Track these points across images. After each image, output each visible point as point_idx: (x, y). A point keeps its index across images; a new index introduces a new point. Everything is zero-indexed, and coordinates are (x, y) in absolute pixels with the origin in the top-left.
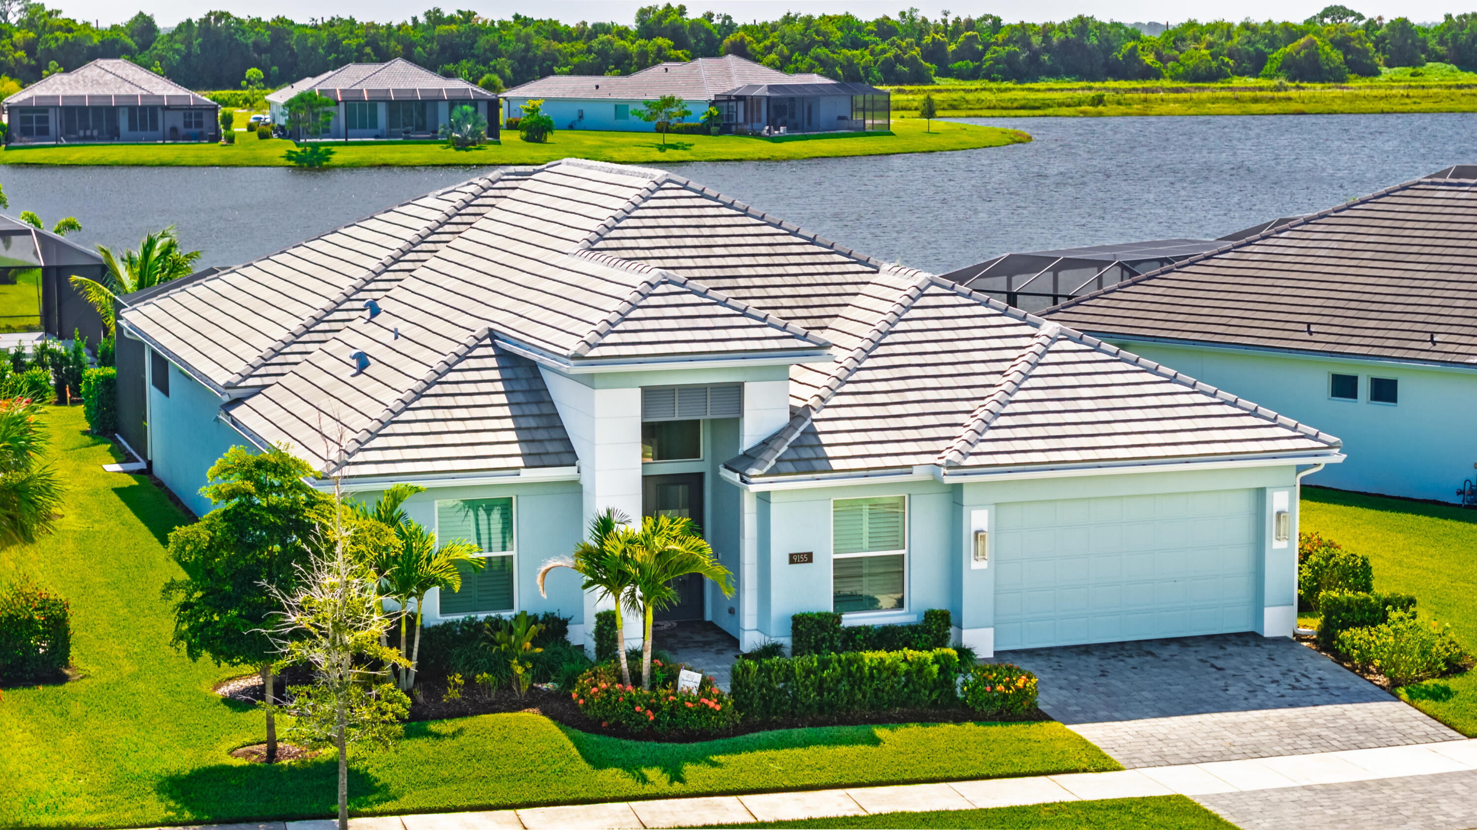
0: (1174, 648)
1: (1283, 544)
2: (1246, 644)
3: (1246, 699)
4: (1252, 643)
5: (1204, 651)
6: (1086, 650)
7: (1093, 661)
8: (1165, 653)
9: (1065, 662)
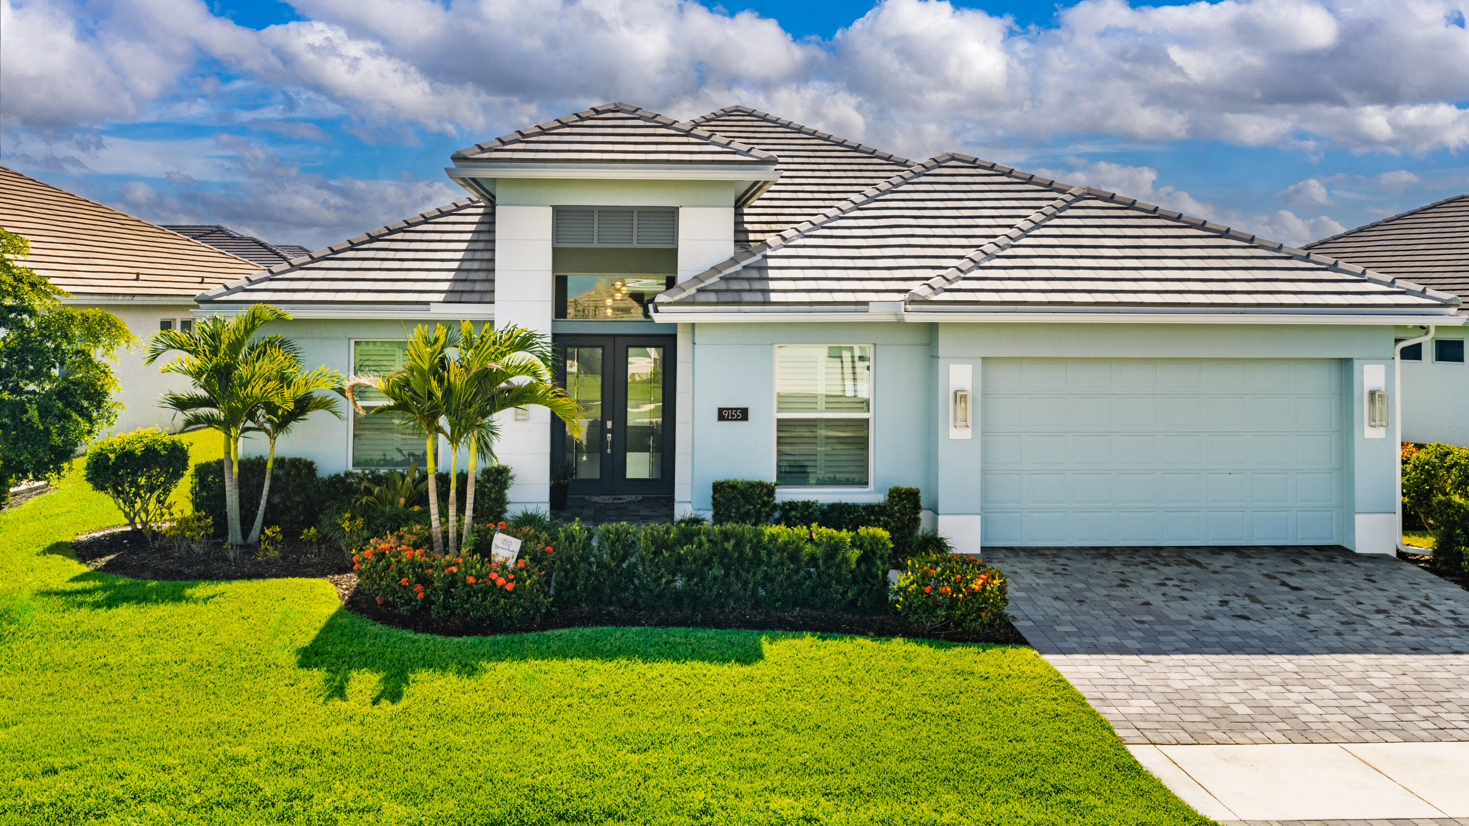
0: (1229, 558)
1: (1379, 433)
2: (1331, 559)
3: (1339, 634)
4: (1340, 559)
5: (1270, 564)
6: (1108, 553)
7: (1115, 566)
8: (1217, 563)
9: (1073, 565)
